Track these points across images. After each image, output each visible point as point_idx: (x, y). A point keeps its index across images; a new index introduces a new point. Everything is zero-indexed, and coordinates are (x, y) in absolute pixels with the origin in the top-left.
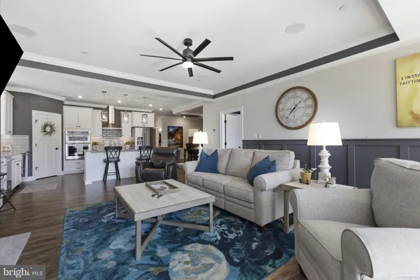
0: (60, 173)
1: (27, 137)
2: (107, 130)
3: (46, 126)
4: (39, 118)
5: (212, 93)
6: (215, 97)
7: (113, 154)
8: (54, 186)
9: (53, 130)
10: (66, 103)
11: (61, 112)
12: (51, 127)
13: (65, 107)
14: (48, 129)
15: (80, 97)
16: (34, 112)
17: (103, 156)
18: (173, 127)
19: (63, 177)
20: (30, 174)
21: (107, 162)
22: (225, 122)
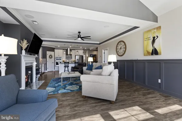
0: (54, 70)
1: (46, 59)
2: (67, 57)
3: (50, 56)
4: (49, 53)
5: (98, 43)
6: (100, 44)
7: (67, 65)
8: (51, 73)
9: (52, 57)
10: (56, 48)
11: (54, 51)
12: (51, 56)
13: (55, 50)
14: (51, 57)
15: (59, 46)
16: (47, 52)
17: (64, 65)
18: (92, 55)
19: (55, 71)
20: (46, 70)
21: (65, 67)
22: (104, 53)
